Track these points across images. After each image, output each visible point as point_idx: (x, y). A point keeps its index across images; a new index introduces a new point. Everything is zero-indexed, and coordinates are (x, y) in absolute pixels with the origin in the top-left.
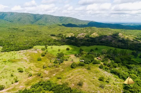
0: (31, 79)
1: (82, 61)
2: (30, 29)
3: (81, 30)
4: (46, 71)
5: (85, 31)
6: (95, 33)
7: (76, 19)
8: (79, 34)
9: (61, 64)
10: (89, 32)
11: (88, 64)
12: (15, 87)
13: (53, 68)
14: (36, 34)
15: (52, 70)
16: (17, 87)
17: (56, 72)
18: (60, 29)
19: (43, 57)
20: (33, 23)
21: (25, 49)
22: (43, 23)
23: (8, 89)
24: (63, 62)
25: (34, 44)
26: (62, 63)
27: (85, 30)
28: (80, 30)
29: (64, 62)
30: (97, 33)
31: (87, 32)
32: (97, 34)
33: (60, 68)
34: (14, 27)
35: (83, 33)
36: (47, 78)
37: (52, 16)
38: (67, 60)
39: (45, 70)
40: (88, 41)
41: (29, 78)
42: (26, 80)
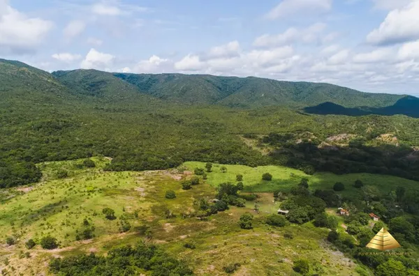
0: (122, 238)
1: (284, 214)
2: (198, 117)
3: (343, 124)
4: (169, 224)
5: (353, 127)
6: (387, 135)
7: (346, 88)
8: (331, 135)
9: (219, 212)
10: (369, 130)
11: (296, 222)
12: (78, 248)
13: (190, 221)
14: (206, 131)
15: (185, 224)
16: (84, 249)
17: (192, 232)
18: (280, 120)
19: (185, 191)
20: (216, 101)
21: (159, 169)
22: (244, 102)
23: (64, 249)
24: (228, 209)
25: (186, 158)
26: (223, 210)
27: (354, 125)
28: (337, 125)
29: (230, 210)
30: (396, 136)
31: (360, 130)
32: (395, 138)
33: (210, 224)
34: (163, 111)
35: (345, 134)
36: (161, 241)
37: (273, 81)
38: (242, 206)
39: (168, 222)
40: (352, 159)
41: (120, 235)
42: (112, 236)
